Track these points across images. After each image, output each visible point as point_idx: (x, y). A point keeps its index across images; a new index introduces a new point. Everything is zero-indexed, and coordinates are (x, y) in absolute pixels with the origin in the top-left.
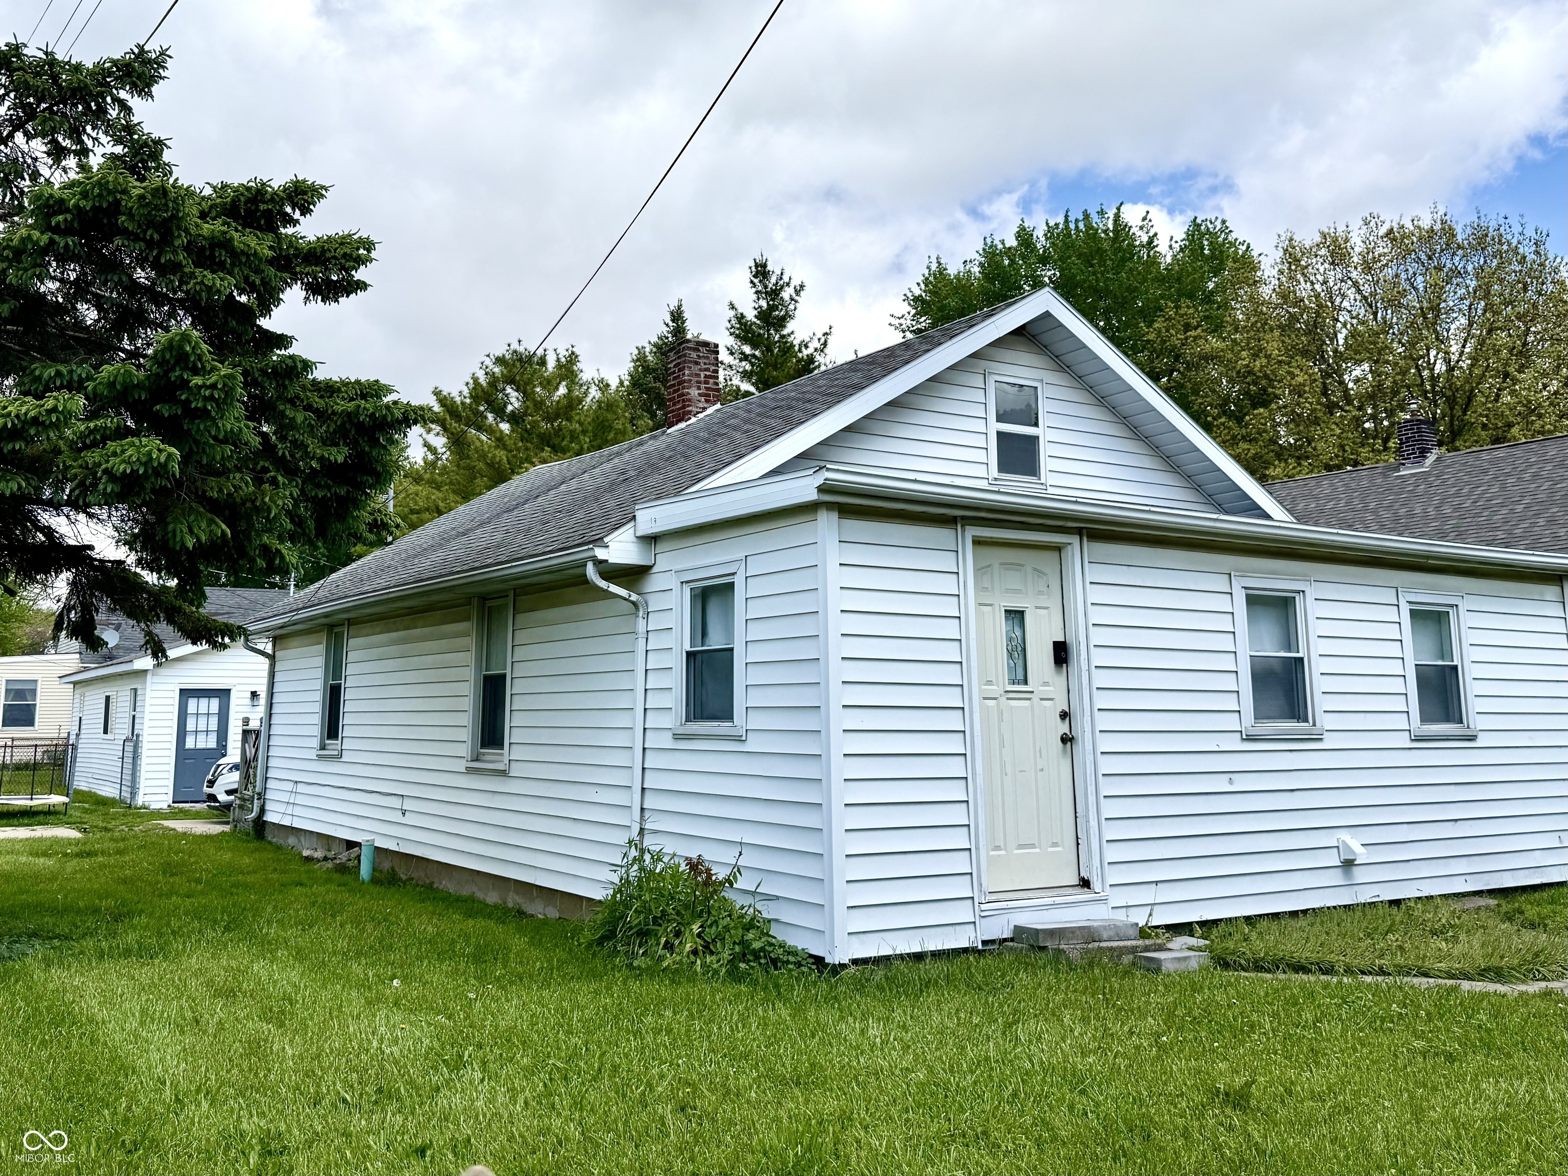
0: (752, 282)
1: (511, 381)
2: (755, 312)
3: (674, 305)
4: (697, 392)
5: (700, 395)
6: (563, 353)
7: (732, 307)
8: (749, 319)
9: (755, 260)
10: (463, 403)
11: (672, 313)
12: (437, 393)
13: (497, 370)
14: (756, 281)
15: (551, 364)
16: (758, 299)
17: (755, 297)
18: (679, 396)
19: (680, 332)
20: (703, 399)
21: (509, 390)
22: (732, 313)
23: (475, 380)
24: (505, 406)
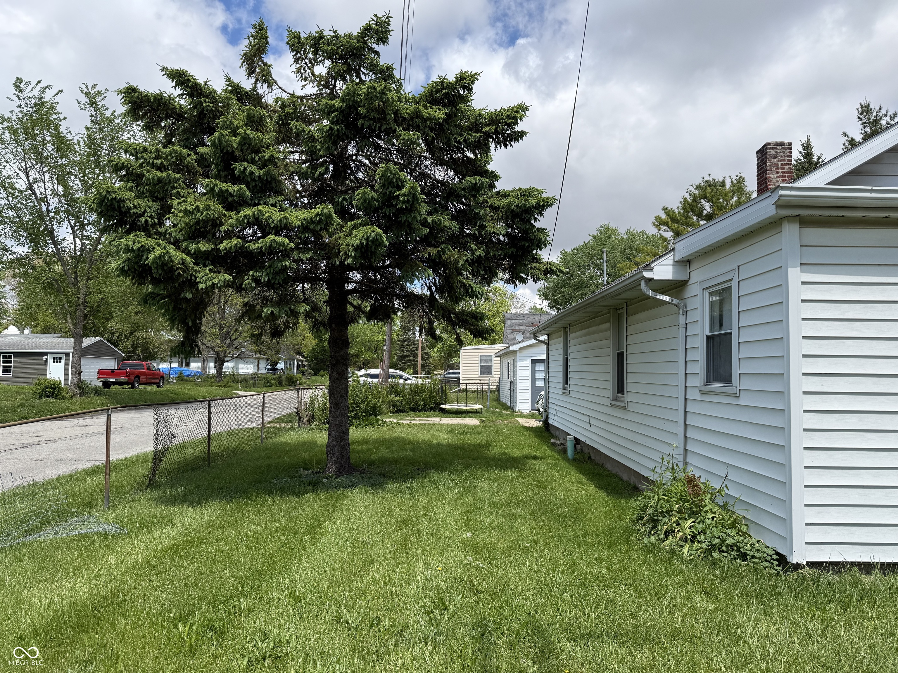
0: (859, 118)
1: (705, 197)
2: (862, 136)
3: (804, 140)
4: (776, 176)
5: (778, 177)
6: (734, 178)
7: (845, 135)
8: (857, 141)
9: (861, 104)
10: (679, 213)
11: (803, 145)
12: (665, 209)
13: (697, 192)
14: (862, 117)
15: (728, 184)
16: (864, 127)
17: (861, 127)
18: (763, 180)
19: (808, 155)
20: (780, 180)
21: (703, 202)
22: (845, 139)
23: (685, 199)
24: (702, 212)
